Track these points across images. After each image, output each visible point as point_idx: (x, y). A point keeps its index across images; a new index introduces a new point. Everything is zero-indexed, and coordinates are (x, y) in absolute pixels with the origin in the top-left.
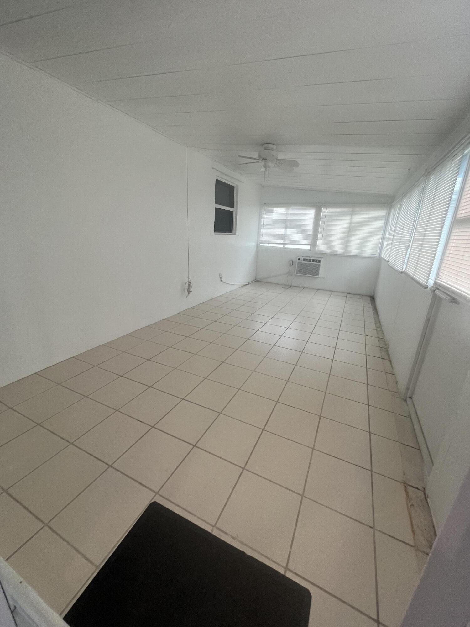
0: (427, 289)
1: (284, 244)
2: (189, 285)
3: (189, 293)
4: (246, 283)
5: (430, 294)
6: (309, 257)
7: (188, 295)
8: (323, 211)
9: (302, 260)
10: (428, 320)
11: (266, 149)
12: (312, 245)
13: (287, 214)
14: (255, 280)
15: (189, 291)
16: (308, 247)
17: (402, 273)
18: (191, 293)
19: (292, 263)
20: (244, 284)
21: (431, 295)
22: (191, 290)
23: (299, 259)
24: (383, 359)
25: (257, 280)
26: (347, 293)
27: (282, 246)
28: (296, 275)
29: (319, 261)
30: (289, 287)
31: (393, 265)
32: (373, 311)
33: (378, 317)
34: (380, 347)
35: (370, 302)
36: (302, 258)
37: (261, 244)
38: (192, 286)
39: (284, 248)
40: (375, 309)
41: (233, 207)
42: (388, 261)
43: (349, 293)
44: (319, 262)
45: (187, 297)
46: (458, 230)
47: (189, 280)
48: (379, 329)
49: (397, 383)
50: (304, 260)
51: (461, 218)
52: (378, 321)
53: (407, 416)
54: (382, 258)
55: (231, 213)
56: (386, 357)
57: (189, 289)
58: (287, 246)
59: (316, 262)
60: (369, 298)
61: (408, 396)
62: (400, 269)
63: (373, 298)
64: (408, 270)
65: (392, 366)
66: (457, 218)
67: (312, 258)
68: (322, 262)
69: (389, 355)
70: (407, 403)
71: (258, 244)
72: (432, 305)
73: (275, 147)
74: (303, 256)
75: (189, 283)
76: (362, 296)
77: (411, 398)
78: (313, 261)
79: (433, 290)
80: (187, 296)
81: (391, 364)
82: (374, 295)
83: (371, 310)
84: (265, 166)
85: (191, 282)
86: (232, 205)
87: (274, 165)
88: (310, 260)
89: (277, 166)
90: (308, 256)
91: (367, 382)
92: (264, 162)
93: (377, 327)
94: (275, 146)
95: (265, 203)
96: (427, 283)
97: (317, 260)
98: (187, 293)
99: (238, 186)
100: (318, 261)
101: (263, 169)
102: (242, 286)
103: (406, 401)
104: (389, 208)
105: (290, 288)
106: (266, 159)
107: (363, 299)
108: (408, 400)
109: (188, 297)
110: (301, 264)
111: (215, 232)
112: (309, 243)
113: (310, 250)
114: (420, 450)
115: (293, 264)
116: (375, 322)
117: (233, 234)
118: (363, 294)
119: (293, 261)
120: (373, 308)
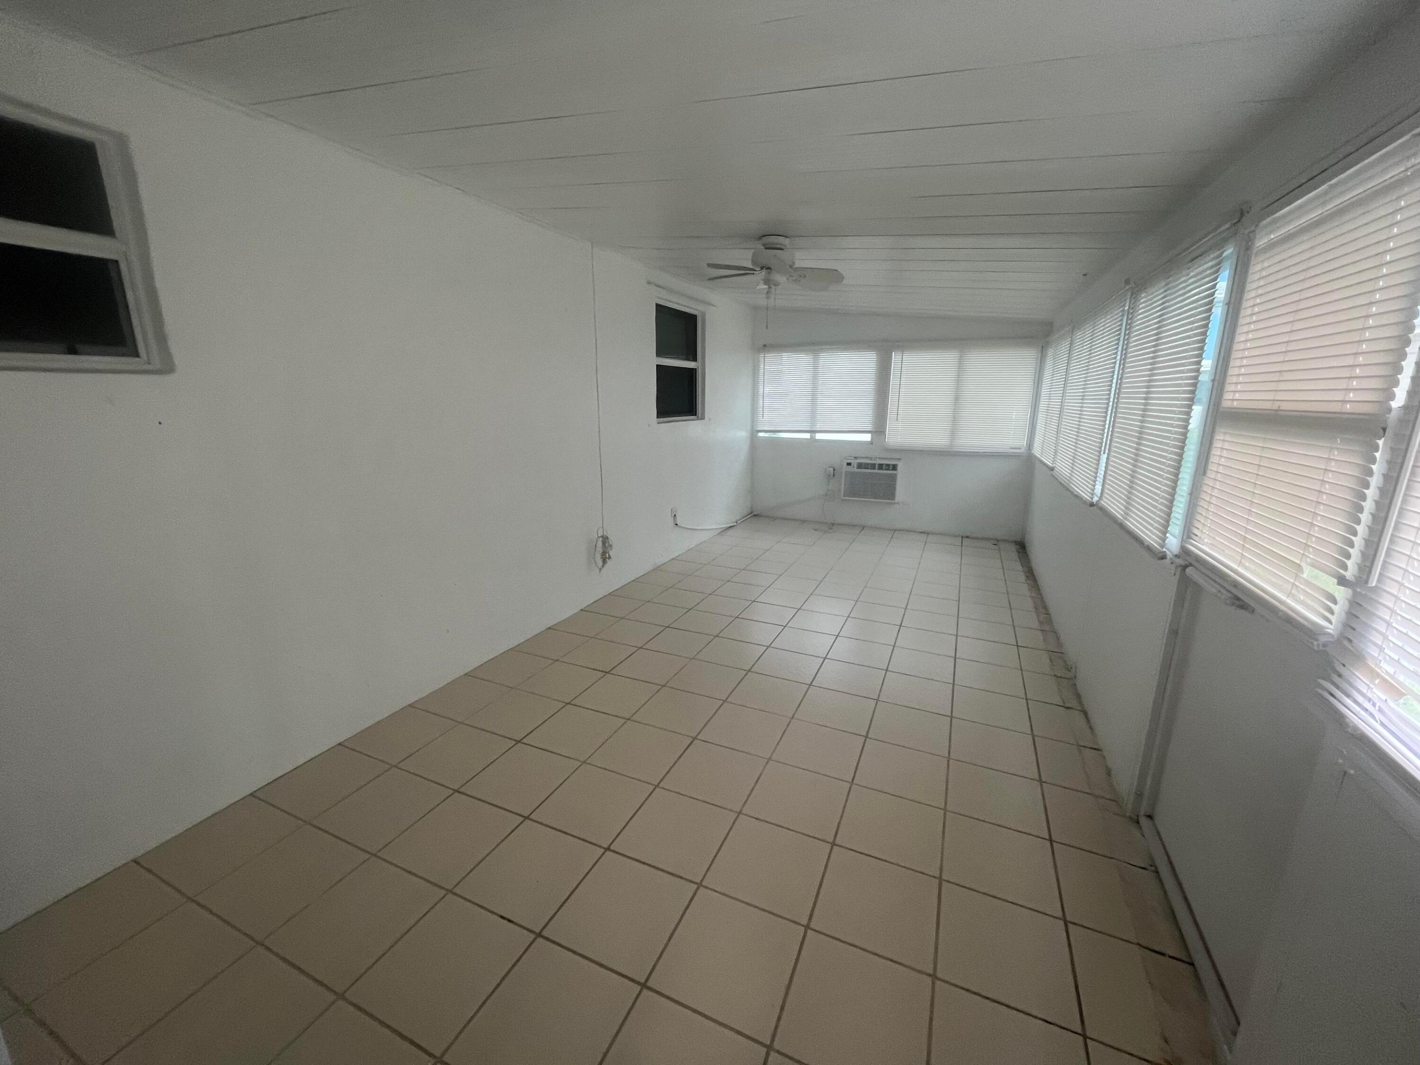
0: (1164, 561)
1: (813, 432)
2: (604, 543)
3: (604, 562)
4: (732, 523)
5: (1173, 572)
6: (871, 459)
7: (603, 566)
8: (896, 357)
9: (856, 466)
10: (1174, 632)
11: (768, 248)
12: (876, 431)
13: (816, 368)
14: (751, 513)
15: (605, 558)
16: (867, 437)
17: (1092, 505)
18: (609, 562)
19: (833, 474)
20: (724, 526)
21: (1175, 574)
22: (609, 556)
23: (849, 464)
24: (1068, 708)
25: (754, 514)
26: (962, 537)
27: (807, 436)
28: (843, 500)
29: (894, 467)
30: (831, 526)
31: (1066, 480)
32: (1026, 581)
33: (1041, 595)
34: (1055, 675)
35: (1015, 555)
36: (855, 462)
37: (761, 434)
38: (611, 546)
39: (813, 440)
40: (1031, 575)
41: (695, 359)
42: (1052, 469)
43: (967, 537)
44: (893, 470)
45: (600, 572)
46: (1228, 438)
47: (605, 533)
48: (1047, 628)
49: (1109, 773)
50: (860, 466)
51: (1233, 410)
52: (1042, 607)
53: (1149, 867)
54: (1036, 457)
55: (692, 373)
56: (1074, 703)
57: (604, 553)
58: (819, 436)
59: (886, 470)
60: (1013, 548)
61: (1142, 813)
62: (1087, 495)
63: (1022, 547)
64: (1105, 502)
65: (1091, 728)
66: (1223, 408)
67: (878, 462)
68: (899, 468)
69: (1078, 696)
70: (1140, 828)
71: (754, 432)
72: (1180, 600)
73: (787, 241)
74: (856, 458)
75: (605, 539)
76: (996, 542)
77: (1150, 817)
78: (881, 466)
79: (1181, 566)
80: (600, 569)
81: (1088, 720)
82: (1024, 538)
83: (1022, 577)
84: (767, 282)
85: (609, 537)
86: (692, 354)
87: (788, 279)
88: (873, 466)
89: (793, 280)
90: (867, 458)
91: (1040, 776)
92: (763, 273)
93: (1041, 623)
94: (788, 239)
95: (765, 346)
96: (1162, 547)
97: (888, 465)
98: (600, 562)
99: (704, 315)
100: (891, 466)
101: (763, 287)
102: (722, 530)
103: (1138, 822)
104: (1043, 346)
105: (830, 531)
106: (769, 268)
107: (1000, 550)
108: (1143, 821)
109: (602, 571)
110: (852, 473)
111: (657, 418)
112: (869, 427)
113: (871, 443)
114: (1192, 964)
115: (835, 474)
116: (1036, 608)
117: (698, 419)
118: (999, 539)
119: (834, 470)
120: (1025, 572)
